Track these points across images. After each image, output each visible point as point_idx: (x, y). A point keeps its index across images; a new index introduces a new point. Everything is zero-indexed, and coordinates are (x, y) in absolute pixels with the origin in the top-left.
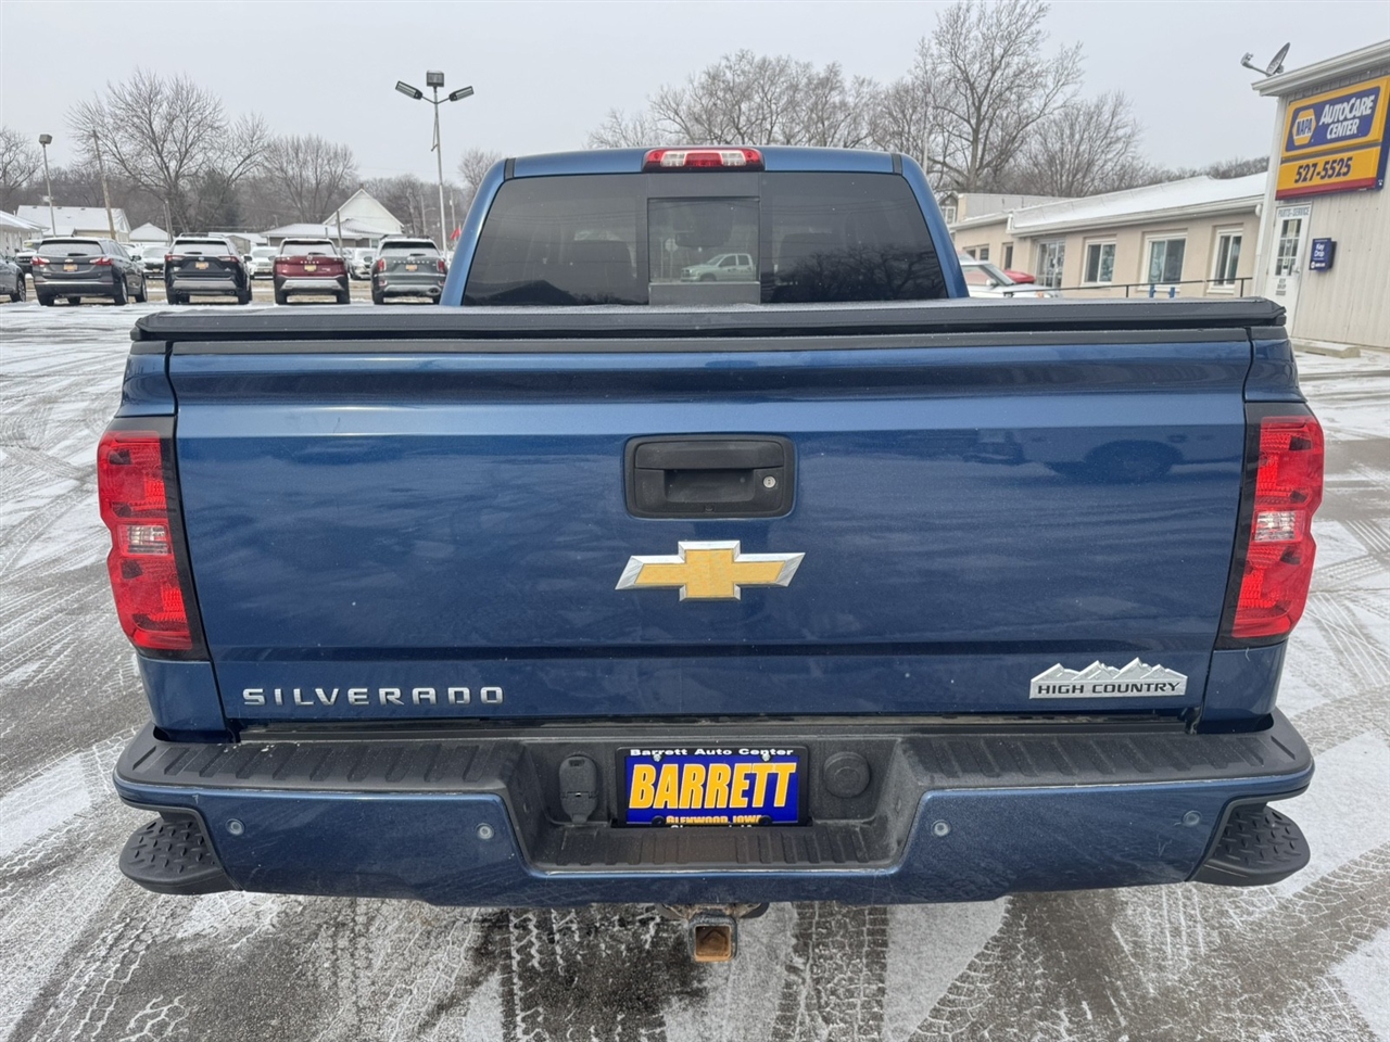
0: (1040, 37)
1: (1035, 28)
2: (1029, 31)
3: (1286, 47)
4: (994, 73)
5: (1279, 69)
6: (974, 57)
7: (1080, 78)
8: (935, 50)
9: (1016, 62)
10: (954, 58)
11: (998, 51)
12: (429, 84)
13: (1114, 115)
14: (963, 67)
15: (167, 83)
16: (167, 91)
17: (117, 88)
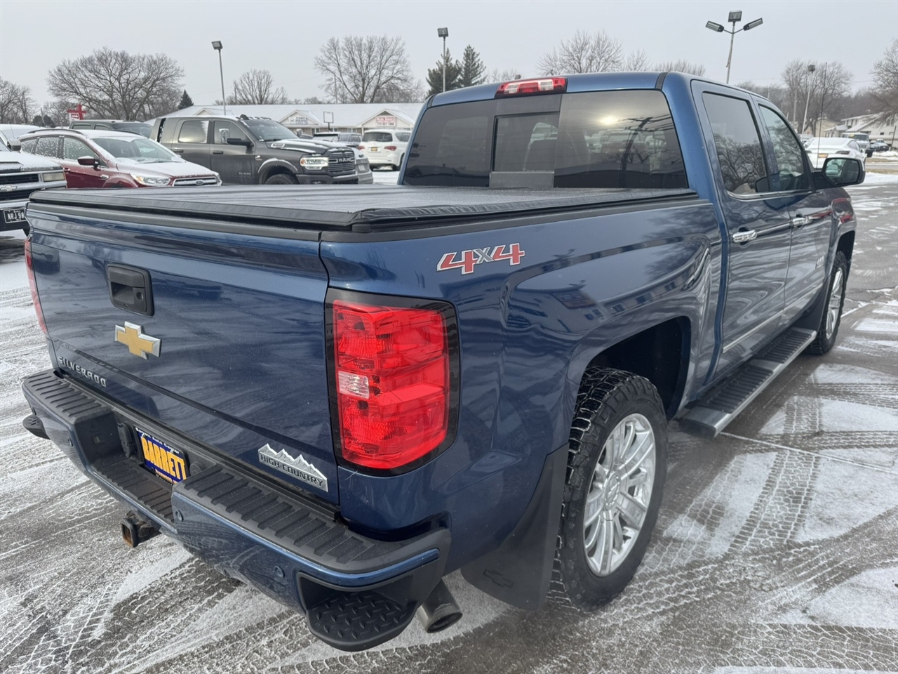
12: (730, 20)
15: (593, 37)
16: (592, 43)
17: (565, 43)
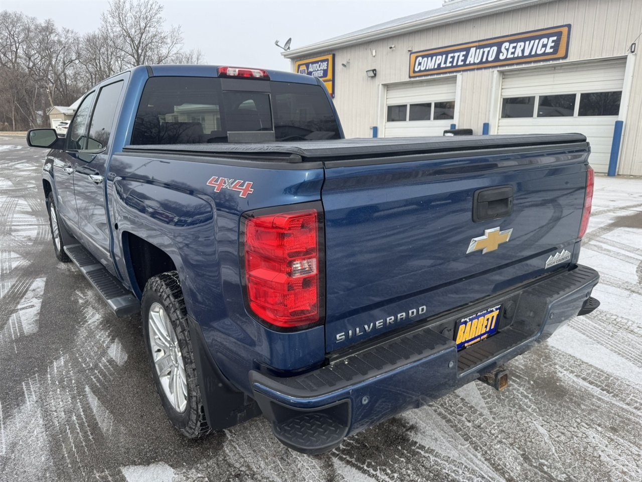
0: (161, 20)
1: (158, 16)
2: (156, 17)
3: (290, 39)
4: (142, 34)
5: (289, 48)
6: (132, 26)
7: (183, 41)
8: (110, 19)
9: (152, 30)
10: (121, 25)
11: (143, 25)
13: (198, 59)
14: (126, 30)
